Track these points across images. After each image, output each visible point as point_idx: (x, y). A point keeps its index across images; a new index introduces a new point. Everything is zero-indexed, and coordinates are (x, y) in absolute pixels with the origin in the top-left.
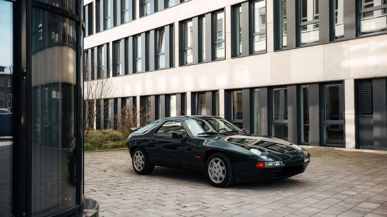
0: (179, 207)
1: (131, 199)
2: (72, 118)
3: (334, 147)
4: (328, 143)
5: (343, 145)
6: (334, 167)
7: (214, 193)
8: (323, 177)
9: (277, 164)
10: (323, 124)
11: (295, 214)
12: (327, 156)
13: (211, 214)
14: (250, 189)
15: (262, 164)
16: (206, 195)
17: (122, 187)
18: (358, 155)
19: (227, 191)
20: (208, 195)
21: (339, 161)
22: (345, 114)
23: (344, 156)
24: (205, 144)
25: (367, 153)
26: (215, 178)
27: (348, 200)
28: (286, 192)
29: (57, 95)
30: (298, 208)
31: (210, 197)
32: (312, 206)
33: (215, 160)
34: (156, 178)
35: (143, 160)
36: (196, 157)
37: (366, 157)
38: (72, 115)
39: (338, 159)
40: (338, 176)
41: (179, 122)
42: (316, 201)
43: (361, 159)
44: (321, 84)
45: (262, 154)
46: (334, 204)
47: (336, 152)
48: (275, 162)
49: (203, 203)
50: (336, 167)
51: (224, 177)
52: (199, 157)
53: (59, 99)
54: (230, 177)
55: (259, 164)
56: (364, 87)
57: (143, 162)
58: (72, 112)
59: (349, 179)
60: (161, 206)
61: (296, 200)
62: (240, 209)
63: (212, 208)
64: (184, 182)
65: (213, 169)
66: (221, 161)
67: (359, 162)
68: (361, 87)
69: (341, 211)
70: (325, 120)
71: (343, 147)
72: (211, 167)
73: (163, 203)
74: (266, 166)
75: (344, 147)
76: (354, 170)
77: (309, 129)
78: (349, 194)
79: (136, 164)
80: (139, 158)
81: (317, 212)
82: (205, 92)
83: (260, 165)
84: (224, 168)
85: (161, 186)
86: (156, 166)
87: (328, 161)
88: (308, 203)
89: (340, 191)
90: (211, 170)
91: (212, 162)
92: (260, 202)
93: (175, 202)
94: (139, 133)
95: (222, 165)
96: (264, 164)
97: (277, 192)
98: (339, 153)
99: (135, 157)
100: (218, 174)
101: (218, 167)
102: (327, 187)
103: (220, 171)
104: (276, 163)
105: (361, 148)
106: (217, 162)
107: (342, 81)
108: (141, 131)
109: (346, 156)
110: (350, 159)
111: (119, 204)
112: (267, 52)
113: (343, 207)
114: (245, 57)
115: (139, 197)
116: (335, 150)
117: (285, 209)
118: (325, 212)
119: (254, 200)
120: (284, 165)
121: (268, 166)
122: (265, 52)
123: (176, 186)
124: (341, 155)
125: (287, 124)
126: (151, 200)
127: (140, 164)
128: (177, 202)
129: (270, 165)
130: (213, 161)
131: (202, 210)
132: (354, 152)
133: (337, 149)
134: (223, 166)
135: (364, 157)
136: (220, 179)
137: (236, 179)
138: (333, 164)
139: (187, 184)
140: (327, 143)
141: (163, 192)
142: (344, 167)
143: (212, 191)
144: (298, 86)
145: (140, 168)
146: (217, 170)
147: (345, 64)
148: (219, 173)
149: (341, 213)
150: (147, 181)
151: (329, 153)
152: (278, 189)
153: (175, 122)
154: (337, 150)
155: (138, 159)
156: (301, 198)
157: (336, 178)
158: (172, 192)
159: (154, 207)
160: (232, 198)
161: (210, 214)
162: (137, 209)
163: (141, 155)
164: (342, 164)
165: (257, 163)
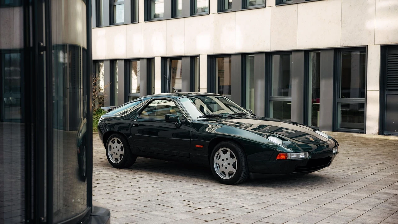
0: (192, 209)
1: (125, 200)
2: (81, 92)
3: (351, 132)
4: (343, 128)
5: (363, 130)
6: (360, 159)
7: (226, 192)
8: (351, 172)
9: (302, 155)
10: (337, 103)
11: (335, 217)
12: (346, 145)
13: (235, 217)
14: (267, 186)
15: (284, 155)
16: (217, 193)
17: (103, 185)
18: (384, 143)
19: (240, 190)
20: (219, 194)
21: (362, 150)
22: (367, 90)
23: (366, 144)
24: (209, 129)
25: (394, 140)
26: (223, 173)
27: (392, 200)
28: (313, 190)
29: (64, 58)
30: (335, 209)
31: (223, 197)
32: (351, 207)
33: (222, 151)
34: (140, 173)
35: (122, 150)
36: (197, 146)
37: (394, 146)
38: (81, 87)
39: (361, 149)
40: (370, 171)
41: (171, 101)
42: (354, 201)
43: (391, 149)
44: (337, 51)
45: (283, 143)
46: (376, 205)
47: (356, 140)
48: (299, 153)
49: (218, 204)
50: (362, 158)
51: (234, 171)
52: (201, 146)
53: (67, 63)
54: (243, 172)
55: (280, 156)
56: (393, 56)
57: (122, 153)
58: (81, 83)
59: (383, 174)
60: (168, 208)
61: (329, 201)
62: (267, 211)
63: (232, 209)
64: (180, 178)
65: (220, 162)
66: (231, 152)
67: (389, 152)
68: (389, 56)
69: (388, 213)
70: (340, 97)
71: (363, 133)
72: (217, 159)
73: (168, 204)
74: (289, 158)
75: (365, 132)
76: (385, 163)
77: (319, 109)
78: (390, 193)
79: (111, 154)
80: (116, 147)
81: (359, 214)
82: (181, 58)
83: (282, 157)
84: (235, 160)
85: (154, 182)
86: (138, 158)
87: (349, 150)
88: (346, 203)
89: (378, 189)
90: (216, 163)
91: (219, 153)
92: (287, 202)
93: (183, 203)
94: (115, 114)
95: (232, 156)
96: (286, 156)
97: (301, 190)
98: (360, 141)
99: (110, 146)
100: (226, 168)
101: (227, 159)
102: (360, 184)
103: (229, 164)
104: (300, 155)
105: (386, 135)
106: (225, 152)
107: (365, 47)
108: (117, 112)
109: (369, 144)
110: (375, 148)
111: (114, 206)
112: (266, 7)
113: (388, 208)
114: (236, 12)
115: (134, 197)
116: (353, 137)
117: (321, 210)
118: (370, 215)
119: (279, 200)
120: (310, 157)
121: (291, 158)
122: (264, 5)
123: (172, 182)
124: (363, 144)
125: (290, 102)
126: (152, 201)
127: (117, 154)
128: (185, 203)
129: (293, 157)
130: (220, 151)
131: (222, 212)
132: (377, 140)
133: (356, 135)
134: (234, 158)
135: (393, 146)
136: (230, 175)
137: (251, 174)
138: (356, 155)
139: (185, 180)
140: (341, 128)
141: (161, 190)
142: (372, 159)
143: (221, 189)
144: (307, 52)
145: (117, 160)
146: (225, 163)
147: (370, 25)
148: (228, 166)
149: (388, 216)
150: (132, 177)
151: (347, 141)
152: (301, 186)
153: (166, 101)
154: (356, 137)
155: (114, 148)
156: (334, 198)
157: (367, 173)
158: (172, 191)
159: (159, 209)
160: (251, 198)
161: (233, 217)
162: (140, 212)
163: (119, 143)
164: (368, 155)
165: (278, 154)
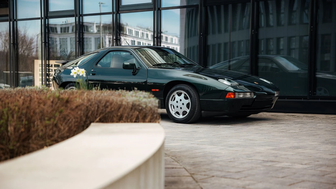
9: (248, 95)
15: (233, 94)
26: (178, 113)
33: (177, 93)
36: (153, 90)
45: (231, 85)
48: (245, 93)
51: (188, 111)
52: (157, 90)
65: (174, 103)
66: (185, 94)
72: (172, 100)
74: (237, 98)
83: (230, 96)
84: (189, 101)
90: (171, 105)
91: (174, 95)
95: (186, 97)
96: (235, 95)
100: (181, 108)
101: (181, 101)
103: (183, 104)
104: (246, 95)
106: (179, 94)
120: (255, 97)
129: (240, 96)
130: (175, 93)
134: (188, 99)
136: (183, 115)
137: (203, 112)
146: (180, 105)
165: (227, 93)
